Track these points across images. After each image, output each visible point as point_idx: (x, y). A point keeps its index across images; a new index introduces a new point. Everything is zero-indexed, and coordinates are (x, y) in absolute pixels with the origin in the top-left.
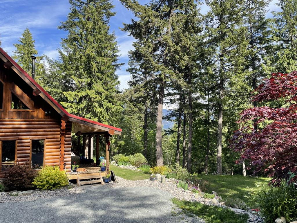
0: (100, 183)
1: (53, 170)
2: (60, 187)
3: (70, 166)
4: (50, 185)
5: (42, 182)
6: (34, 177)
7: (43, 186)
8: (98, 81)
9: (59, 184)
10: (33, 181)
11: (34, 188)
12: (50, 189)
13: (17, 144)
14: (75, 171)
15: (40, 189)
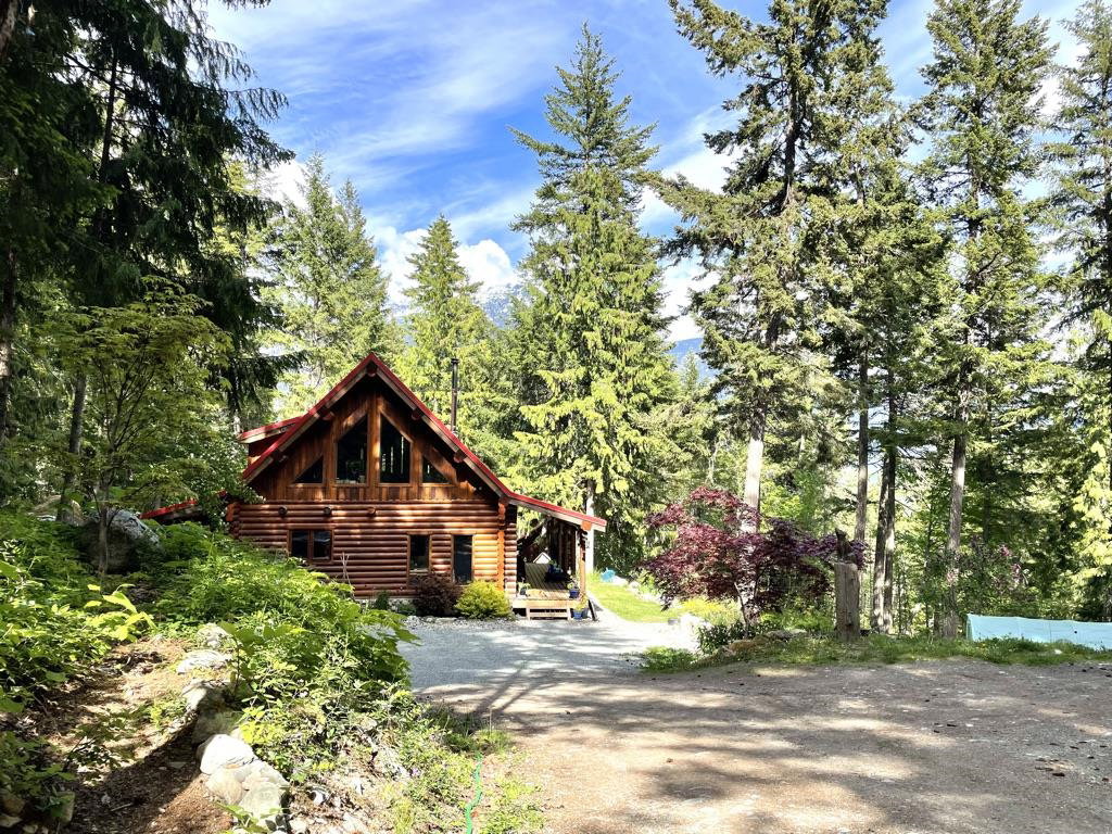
0: (566, 618)
1: (486, 589)
2: (496, 616)
3: (515, 584)
4: (481, 611)
5: (468, 606)
6: (456, 597)
7: (471, 613)
8: (606, 372)
9: (493, 611)
10: (456, 603)
11: (458, 615)
12: (482, 619)
13: (432, 542)
14: (523, 593)
15: (467, 617)
